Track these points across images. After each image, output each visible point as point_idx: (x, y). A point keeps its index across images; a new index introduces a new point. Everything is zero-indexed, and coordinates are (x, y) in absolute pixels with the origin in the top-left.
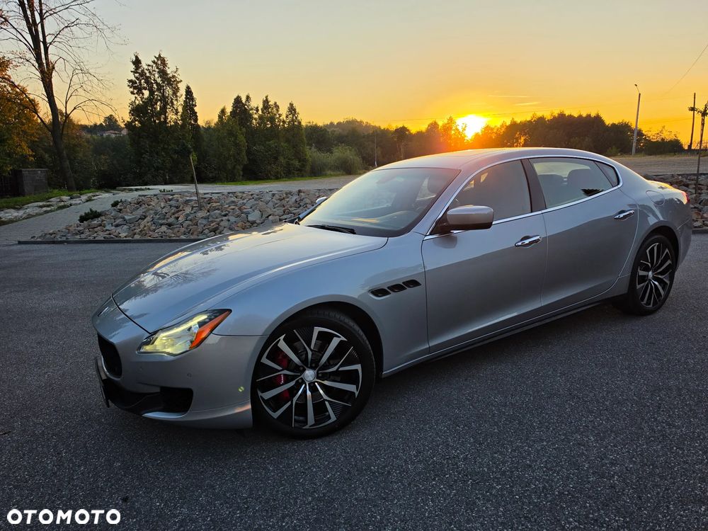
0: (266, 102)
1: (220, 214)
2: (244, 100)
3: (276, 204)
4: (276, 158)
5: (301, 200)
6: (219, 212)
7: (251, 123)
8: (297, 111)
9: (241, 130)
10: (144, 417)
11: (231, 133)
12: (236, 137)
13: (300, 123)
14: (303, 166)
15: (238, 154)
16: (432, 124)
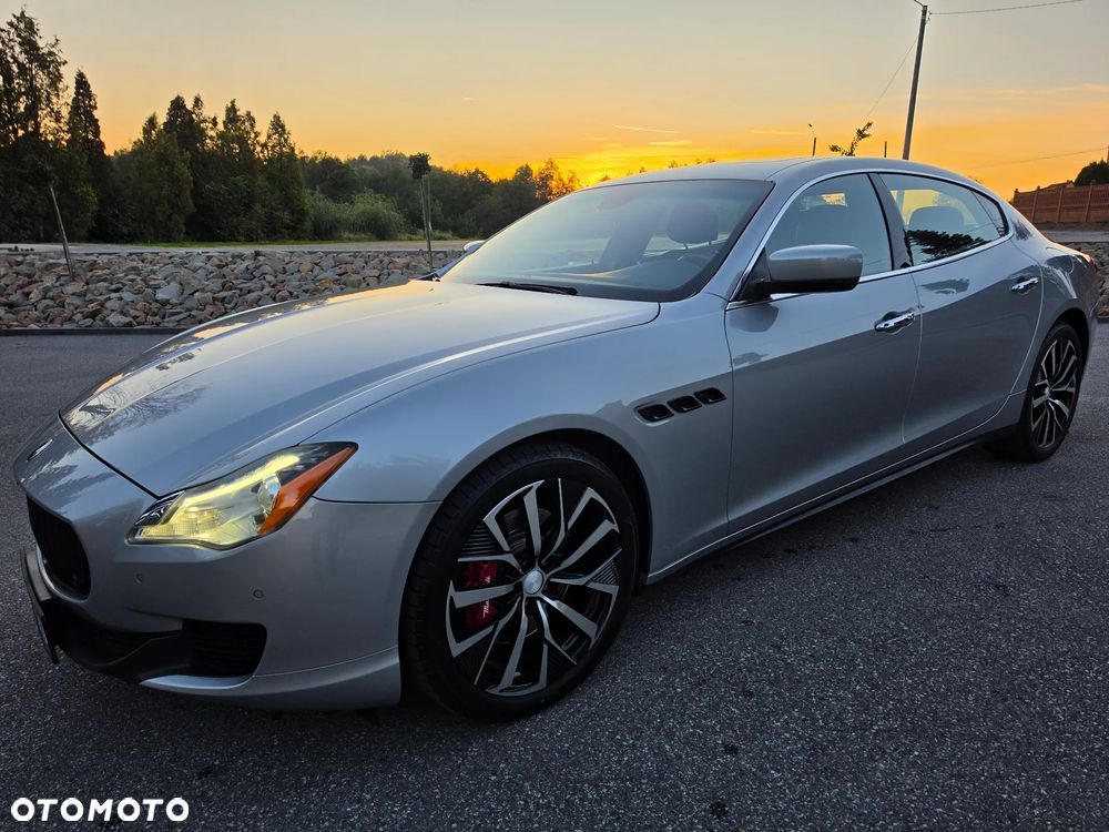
0: (232, 110)
1: (107, 288)
2: (189, 105)
3: (212, 272)
4: (248, 206)
5: (257, 268)
6: (106, 284)
7: (203, 144)
8: (287, 128)
9: (181, 153)
10: (144, 687)
11: (163, 159)
12: (173, 165)
13: (293, 149)
14: (300, 221)
15: (177, 195)
16: (522, 168)
